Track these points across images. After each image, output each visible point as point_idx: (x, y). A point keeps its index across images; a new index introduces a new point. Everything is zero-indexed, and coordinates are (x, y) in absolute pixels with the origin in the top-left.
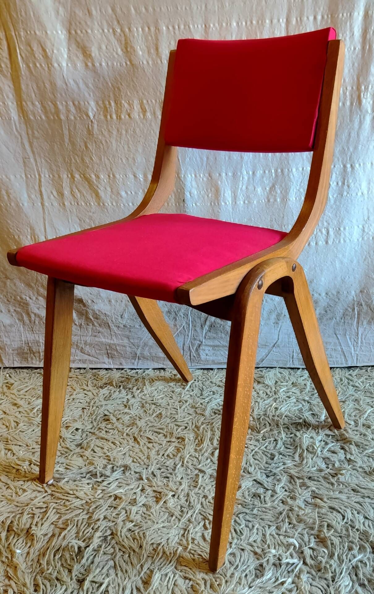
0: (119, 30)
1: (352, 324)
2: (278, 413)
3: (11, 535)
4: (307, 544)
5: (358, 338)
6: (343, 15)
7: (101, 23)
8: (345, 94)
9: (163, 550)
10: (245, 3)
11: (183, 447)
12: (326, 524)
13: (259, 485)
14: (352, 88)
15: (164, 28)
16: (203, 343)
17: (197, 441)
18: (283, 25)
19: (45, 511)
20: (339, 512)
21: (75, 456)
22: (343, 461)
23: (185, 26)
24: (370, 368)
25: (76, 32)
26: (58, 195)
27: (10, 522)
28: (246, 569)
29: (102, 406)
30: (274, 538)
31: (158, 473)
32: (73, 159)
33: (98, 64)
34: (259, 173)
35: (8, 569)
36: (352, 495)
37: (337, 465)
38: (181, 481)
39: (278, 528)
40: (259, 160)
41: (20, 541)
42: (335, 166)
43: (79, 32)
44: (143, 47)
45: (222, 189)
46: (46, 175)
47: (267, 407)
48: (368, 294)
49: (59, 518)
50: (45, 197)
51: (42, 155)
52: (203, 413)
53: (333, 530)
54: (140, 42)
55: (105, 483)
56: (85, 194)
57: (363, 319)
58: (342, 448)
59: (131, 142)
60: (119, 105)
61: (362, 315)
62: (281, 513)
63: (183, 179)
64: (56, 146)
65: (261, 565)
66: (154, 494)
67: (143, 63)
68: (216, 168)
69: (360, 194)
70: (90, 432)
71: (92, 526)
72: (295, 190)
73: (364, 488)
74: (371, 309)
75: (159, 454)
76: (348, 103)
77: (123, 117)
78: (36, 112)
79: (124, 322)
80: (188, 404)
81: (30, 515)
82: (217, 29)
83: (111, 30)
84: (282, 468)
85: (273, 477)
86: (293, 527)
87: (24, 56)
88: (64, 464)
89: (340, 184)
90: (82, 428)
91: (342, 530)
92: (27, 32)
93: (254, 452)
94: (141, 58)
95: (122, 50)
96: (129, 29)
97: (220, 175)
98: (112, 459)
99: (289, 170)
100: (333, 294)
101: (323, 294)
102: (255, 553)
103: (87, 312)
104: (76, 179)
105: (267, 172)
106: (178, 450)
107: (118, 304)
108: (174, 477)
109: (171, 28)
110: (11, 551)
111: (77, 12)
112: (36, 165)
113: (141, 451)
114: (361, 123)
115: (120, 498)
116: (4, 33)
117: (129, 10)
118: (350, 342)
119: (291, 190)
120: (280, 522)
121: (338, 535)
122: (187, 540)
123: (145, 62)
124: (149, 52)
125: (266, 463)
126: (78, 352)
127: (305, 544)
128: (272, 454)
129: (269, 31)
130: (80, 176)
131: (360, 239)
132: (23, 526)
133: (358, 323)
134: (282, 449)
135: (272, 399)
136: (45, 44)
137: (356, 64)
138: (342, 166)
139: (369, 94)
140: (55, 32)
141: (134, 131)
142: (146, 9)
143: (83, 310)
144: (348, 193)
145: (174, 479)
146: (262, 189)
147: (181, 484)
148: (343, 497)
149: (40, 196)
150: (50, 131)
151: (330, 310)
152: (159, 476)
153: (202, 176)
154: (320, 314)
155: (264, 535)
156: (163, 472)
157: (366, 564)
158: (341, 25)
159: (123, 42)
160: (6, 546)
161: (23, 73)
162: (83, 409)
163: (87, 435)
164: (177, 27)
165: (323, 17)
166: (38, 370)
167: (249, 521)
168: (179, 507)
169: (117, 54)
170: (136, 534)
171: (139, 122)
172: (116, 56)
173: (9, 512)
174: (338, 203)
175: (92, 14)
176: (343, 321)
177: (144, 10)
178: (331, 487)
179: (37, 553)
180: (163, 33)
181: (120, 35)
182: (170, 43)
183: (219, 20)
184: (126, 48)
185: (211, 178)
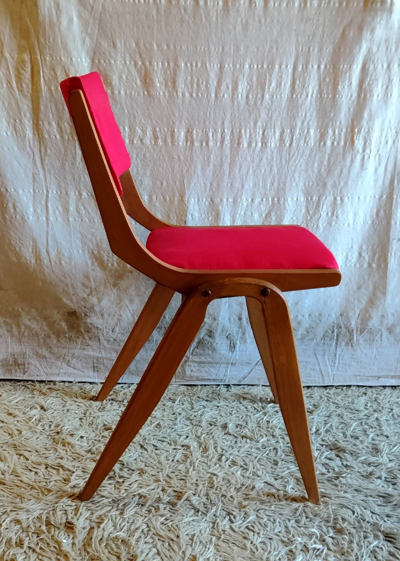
0: (140, 63)
1: (331, 345)
2: (270, 425)
3: (50, 528)
4: (327, 534)
5: (336, 359)
6: (343, 66)
7: (124, 55)
8: (340, 134)
9: (199, 539)
10: (258, 49)
11: (190, 454)
12: (340, 517)
13: (270, 486)
14: (347, 130)
15: (183, 64)
16: (190, 359)
17: (201, 448)
18: (290, 71)
19: (76, 509)
20: (349, 508)
21: (88, 461)
22: (341, 467)
23: (202, 64)
24: (345, 388)
25: (99, 61)
26: (63, 211)
27: (45, 517)
28: (278, 554)
29: (98, 416)
30: (297, 529)
31: (172, 475)
32: (82, 178)
33: (117, 92)
34: (257, 200)
35: (59, 557)
36: (356, 494)
37: (337, 469)
38: (197, 482)
39: (297, 521)
40: (258, 189)
41: (62, 533)
42: (326, 198)
43: (102, 61)
44: (162, 79)
45: (223, 213)
46: (53, 191)
47: (259, 419)
48: (347, 317)
49: (92, 514)
50: (51, 212)
51: (52, 172)
52: (200, 424)
53: (347, 523)
54: (159, 75)
55: (126, 484)
56: (90, 211)
57: (341, 340)
58: (338, 456)
59: (140, 166)
60: (133, 131)
61: (341, 337)
62: (297, 509)
63: (186, 203)
64: (67, 165)
65: (291, 551)
66: (175, 494)
67: (159, 94)
68: (218, 193)
69: (346, 224)
70: (95, 440)
71: (126, 520)
72: (289, 218)
73: (365, 489)
74: (349, 332)
75: (169, 460)
76: (342, 143)
77: (135, 142)
78: (52, 132)
79: (115, 336)
80: (182, 416)
81: (62, 512)
82: (231, 69)
83: (133, 63)
84: (287, 472)
85: (281, 480)
86: (310, 521)
87: (46, 79)
88: (80, 468)
89: (330, 214)
90: (86, 436)
91: (354, 522)
92: (53, 58)
93: (258, 458)
94: (159, 90)
95: (141, 81)
96: (150, 63)
97: (221, 200)
98: (125, 464)
99: (284, 199)
100: (315, 317)
101: (307, 316)
102: (283, 542)
103: (79, 326)
104: (83, 197)
105: (264, 200)
106: (186, 456)
107: (110, 318)
108: (190, 480)
109: (189, 65)
110: (56, 542)
111: (103, 43)
112: (46, 181)
113: (151, 457)
114: (352, 161)
115: (145, 497)
116: (29, 56)
117: (151, 45)
118: (328, 363)
119: (285, 218)
120: (297, 517)
121: (352, 526)
122: (218, 531)
123: (161, 94)
124: (166, 85)
125: (272, 468)
126: (64, 365)
127: (325, 534)
128: (274, 460)
129: (278, 75)
130: (88, 194)
131: (344, 266)
132: (60, 521)
133: (337, 344)
134: (283, 457)
135: (261, 413)
136: (69, 70)
137: (352, 110)
138: (332, 199)
139: (361, 136)
140: (79, 60)
141: (145, 156)
142: (168, 47)
143: (75, 323)
144: (336, 223)
145: (190, 481)
146: (259, 214)
147: (197, 485)
148: (348, 496)
149: (45, 211)
150: (63, 151)
151: (311, 331)
152: (175, 478)
153: (204, 200)
154: (302, 335)
155: (286, 527)
156: (177, 475)
157: (382, 548)
158: (341, 75)
159: (143, 74)
160: (50, 537)
161: (44, 94)
162: (81, 419)
163: (93, 443)
164: (194, 65)
165: (326, 66)
166: (22, 383)
167: (269, 516)
168: (202, 504)
169: (136, 84)
170: (170, 526)
171: (150, 147)
172: (135, 86)
173: (41, 509)
174: (326, 232)
175: (116, 46)
176: (322, 342)
177: (165, 47)
178: (336, 488)
179: (82, 544)
180: (181, 69)
181: (141, 68)
182: (187, 78)
183: (233, 61)
184: (145, 80)
185: (213, 203)
